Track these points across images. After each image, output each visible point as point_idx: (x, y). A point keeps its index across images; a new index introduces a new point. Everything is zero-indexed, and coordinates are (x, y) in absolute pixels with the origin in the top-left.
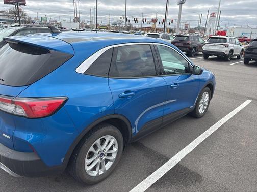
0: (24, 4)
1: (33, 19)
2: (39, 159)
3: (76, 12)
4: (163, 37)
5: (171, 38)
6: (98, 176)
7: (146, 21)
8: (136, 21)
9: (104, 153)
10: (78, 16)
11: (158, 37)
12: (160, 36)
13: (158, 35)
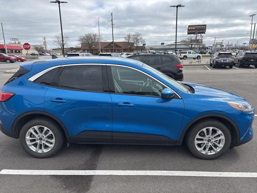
0: (204, 33)
6: (36, 152)
9: (43, 139)
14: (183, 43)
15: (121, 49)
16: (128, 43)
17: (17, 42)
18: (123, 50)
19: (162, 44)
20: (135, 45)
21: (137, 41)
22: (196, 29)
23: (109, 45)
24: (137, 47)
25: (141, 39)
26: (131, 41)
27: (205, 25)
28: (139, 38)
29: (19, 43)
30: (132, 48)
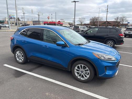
17: (63, 21)
23: (104, 23)
26: (119, 20)
28: (124, 19)
29: (64, 21)
30: (119, 25)
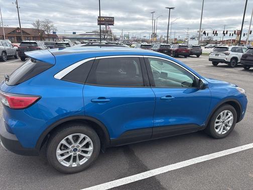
0: (113, 25)
1: (118, 37)
2: (17, 140)
3: (154, 28)
4: (234, 50)
5: (244, 50)
6: (70, 167)
7: (227, 33)
8: (216, 34)
9: (78, 149)
10: (155, 32)
11: (227, 50)
12: (230, 49)
13: (227, 48)
14: (94, 33)
15: (30, 37)
16: (38, 30)
18: (32, 38)
19: (74, 33)
20: (46, 33)
21: (48, 28)
22: (105, 20)
23: (14, 31)
24: (49, 35)
25: (52, 26)
26: (41, 28)
27: (113, 18)
28: (49, 25)
30: (43, 36)
